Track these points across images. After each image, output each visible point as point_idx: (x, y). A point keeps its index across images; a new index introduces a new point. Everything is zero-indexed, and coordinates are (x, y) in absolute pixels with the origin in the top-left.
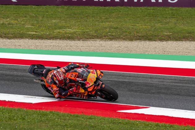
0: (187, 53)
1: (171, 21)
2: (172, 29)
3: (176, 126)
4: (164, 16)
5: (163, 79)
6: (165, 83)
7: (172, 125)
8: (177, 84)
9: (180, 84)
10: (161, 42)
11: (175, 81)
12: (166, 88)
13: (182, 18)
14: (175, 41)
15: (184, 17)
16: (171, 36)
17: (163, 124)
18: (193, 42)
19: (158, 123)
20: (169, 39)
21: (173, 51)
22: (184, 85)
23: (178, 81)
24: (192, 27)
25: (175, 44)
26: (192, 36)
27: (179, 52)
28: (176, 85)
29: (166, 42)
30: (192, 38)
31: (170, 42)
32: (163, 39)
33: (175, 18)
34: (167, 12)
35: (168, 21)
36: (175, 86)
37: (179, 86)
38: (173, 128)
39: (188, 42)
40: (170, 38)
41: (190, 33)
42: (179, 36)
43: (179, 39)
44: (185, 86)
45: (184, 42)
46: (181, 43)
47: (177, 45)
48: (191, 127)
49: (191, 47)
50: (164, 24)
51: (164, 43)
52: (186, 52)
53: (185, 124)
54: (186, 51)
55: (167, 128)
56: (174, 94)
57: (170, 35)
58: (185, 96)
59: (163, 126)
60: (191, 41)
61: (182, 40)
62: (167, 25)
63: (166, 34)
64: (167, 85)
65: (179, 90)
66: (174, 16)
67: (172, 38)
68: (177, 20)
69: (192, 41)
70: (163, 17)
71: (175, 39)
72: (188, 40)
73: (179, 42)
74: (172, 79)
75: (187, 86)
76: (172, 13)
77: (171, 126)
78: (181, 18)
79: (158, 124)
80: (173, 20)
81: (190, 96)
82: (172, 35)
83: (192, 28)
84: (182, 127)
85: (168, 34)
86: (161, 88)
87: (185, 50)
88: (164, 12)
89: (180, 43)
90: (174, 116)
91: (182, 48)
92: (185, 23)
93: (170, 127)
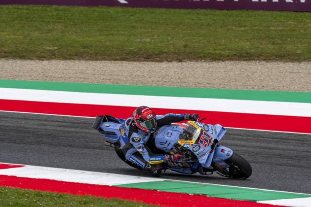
0: (82, 80)
1: (56, 28)
2: (57, 40)
3: (68, 196)
4: (45, 20)
5: (45, 120)
6: (48, 127)
7: (62, 194)
8: (66, 129)
9: (72, 130)
10: (41, 61)
11: (63, 124)
12: (49, 135)
13: (74, 23)
14: (63, 60)
15: (76, 21)
16: (56, 52)
17: (47, 192)
18: (91, 62)
19: (39, 191)
20: (53, 57)
21: (60, 76)
22: (78, 130)
23: (68, 124)
24: (89, 37)
25: (63, 65)
26: (90, 52)
27: (70, 78)
28: (67, 131)
29: (47, 62)
30: (90, 55)
31: (54, 62)
32: (43, 57)
33: (61, 22)
34: (50, 14)
35: (51, 28)
36: (64, 132)
37: (72, 132)
38: (63, 198)
39: (82, 61)
40: (54, 55)
41: (85, 47)
42: (69, 53)
43: (69, 57)
44: (81, 132)
45: (77, 62)
46: (72, 63)
47: (66, 65)
48: (92, 198)
49: (88, 70)
50: (45, 33)
51: (45, 62)
52: (81, 78)
53: (83, 193)
54: (81, 76)
55: (54, 199)
56: (63, 146)
57: (55, 50)
58: (81, 149)
59: (47, 196)
60: (87, 60)
61: (74, 59)
62: (50, 34)
63: (48, 48)
64: (50, 130)
65: (70, 138)
66: (60, 21)
67: (57, 56)
68: (66, 27)
69: (90, 60)
70: (43, 21)
71: (62, 57)
72: (83, 58)
73: (69, 62)
74: (59, 120)
75: (84, 133)
76: (58, 15)
77: (61, 196)
78: (72, 23)
79: (39, 192)
80: (59, 27)
81: (90, 148)
82: (57, 50)
83: (90, 39)
84: (78, 198)
85: (51, 48)
86: (41, 134)
87: (78, 75)
88: (45, 13)
89: (70, 63)
90: (64, 181)
91: (74, 71)
92: (79, 31)
93: (59, 198)
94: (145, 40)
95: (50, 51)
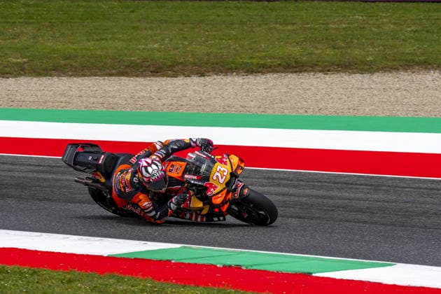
0: (63, 104)
1: (25, 31)
2: (27, 49)
3: (45, 272)
4: (9, 20)
5: (12, 164)
6: (16, 174)
7: (36, 269)
8: (42, 176)
9: (50, 176)
10: (4, 79)
11: (37, 168)
12: (18, 185)
13: (50, 24)
14: (36, 76)
15: (53, 21)
16: (26, 66)
17: (15, 267)
18: (75, 79)
19: (4, 265)
20: (22, 72)
21: (31, 100)
22: (59, 176)
23: (44, 169)
24: (73, 43)
25: (36, 84)
26: (74, 64)
27: (45, 103)
28: (42, 178)
29: (14, 79)
30: (73, 70)
31: (23, 80)
32: (7, 73)
33: (33, 23)
34: (16, 12)
35: (18, 31)
36: (38, 179)
37: (48, 180)
38: (38, 276)
39: (63, 78)
40: (23, 69)
41: (67, 59)
42: (44, 66)
43: (45, 72)
44: (62, 180)
45: (55, 79)
46: (49, 82)
47: (40, 85)
48: (79, 274)
49: (72, 91)
50: (9, 39)
51: (11, 81)
52: (62, 102)
53: (65, 268)
54: (62, 99)
55: (26, 277)
56: (38, 199)
57: (25, 63)
58: (63, 204)
59: (14, 273)
60: (71, 76)
61: (51, 75)
62: (16, 41)
63: (14, 60)
64: (19, 177)
65: (47, 189)
66: (31, 21)
67: (27, 71)
68: (39, 29)
69: (75, 76)
70: (8, 22)
71: (35, 72)
72: (64, 74)
73: (44, 79)
74: (32, 163)
75: (67, 180)
76: (27, 12)
77: (34, 272)
78: (47, 24)
79: (3, 267)
80: (30, 30)
81: (76, 203)
82: (27, 63)
83: (74, 47)
84: (59, 274)
85: (18, 60)
86: (7, 184)
87: (58, 98)
88: (9, 10)
89: (46, 81)
90: (38, 250)
91: (52, 93)
92: (58, 35)
93: (32, 275)
94: (153, 46)
95: (17, 64)
